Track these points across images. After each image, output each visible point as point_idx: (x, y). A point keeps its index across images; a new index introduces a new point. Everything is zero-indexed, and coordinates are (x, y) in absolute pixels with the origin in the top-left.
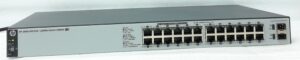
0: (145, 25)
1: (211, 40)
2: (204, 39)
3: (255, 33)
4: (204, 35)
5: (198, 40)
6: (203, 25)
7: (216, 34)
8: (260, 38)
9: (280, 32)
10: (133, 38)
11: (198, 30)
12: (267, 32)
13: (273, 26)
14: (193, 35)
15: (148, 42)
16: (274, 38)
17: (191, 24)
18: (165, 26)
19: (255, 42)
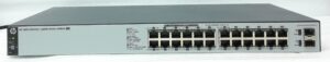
0: (150, 26)
1: (225, 45)
2: (217, 44)
3: (277, 38)
4: (217, 39)
5: (211, 45)
6: (217, 28)
7: (231, 39)
8: (283, 44)
9: (308, 38)
10: (138, 40)
11: (210, 34)
12: (292, 38)
13: (300, 31)
14: (204, 39)
15: (153, 45)
16: (300, 44)
17: (203, 26)
18: (173, 28)
19: (277, 49)
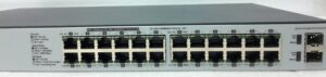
0: (66, 31)
1: (180, 58)
2: (168, 57)
3: (262, 49)
4: (168, 50)
5: (157, 59)
6: (168, 33)
7: (189, 50)
8: (272, 58)
9: (311, 49)
10: (47, 51)
11: (157, 42)
12: (286, 48)
13: (299, 37)
14: (148, 50)
15: (71, 59)
16: (298, 58)
17: (146, 31)
18: (100, 33)
19: (261, 65)
